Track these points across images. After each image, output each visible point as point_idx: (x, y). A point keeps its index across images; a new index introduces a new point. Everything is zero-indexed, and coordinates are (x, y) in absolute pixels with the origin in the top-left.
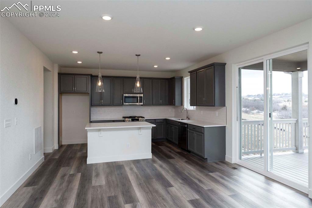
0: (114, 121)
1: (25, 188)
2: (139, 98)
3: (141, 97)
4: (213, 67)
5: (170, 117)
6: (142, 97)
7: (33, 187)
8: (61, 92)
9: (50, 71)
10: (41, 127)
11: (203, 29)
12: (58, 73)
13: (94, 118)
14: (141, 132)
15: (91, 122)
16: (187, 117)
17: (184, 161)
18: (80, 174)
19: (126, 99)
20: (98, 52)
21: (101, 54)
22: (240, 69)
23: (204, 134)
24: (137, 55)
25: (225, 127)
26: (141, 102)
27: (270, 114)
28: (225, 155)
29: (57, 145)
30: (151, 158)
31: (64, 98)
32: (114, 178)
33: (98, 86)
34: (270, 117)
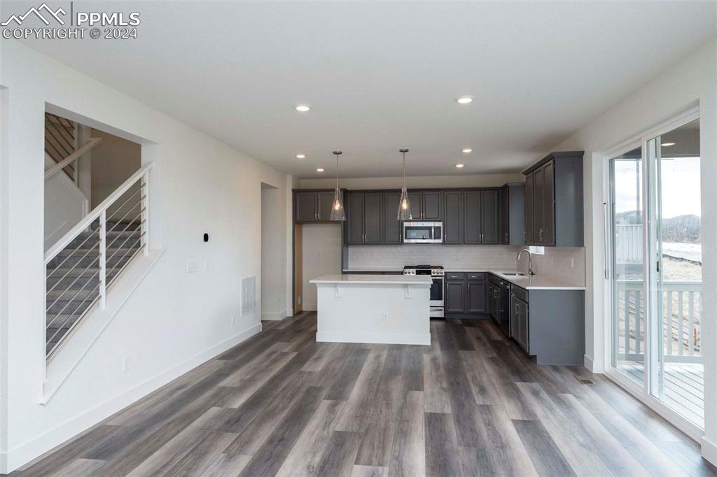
0: (383, 273)
1: (217, 361)
2: (433, 230)
3: (437, 228)
4: (551, 162)
5: (496, 269)
6: (440, 227)
7: (224, 361)
8: (298, 222)
9: (277, 188)
10: (254, 278)
11: (473, 100)
12: (293, 190)
13: (352, 266)
14: (408, 293)
15: (344, 273)
16: (530, 270)
17: (490, 356)
18: (297, 353)
19: (408, 231)
20: (335, 153)
21: (339, 155)
22: (611, 162)
23: (528, 303)
24: (401, 151)
25: (583, 291)
26: (439, 238)
27: (658, 263)
28: (585, 353)
29: (291, 310)
30: (430, 344)
31: (307, 230)
32: (338, 366)
33: (335, 210)
34: (658, 270)
